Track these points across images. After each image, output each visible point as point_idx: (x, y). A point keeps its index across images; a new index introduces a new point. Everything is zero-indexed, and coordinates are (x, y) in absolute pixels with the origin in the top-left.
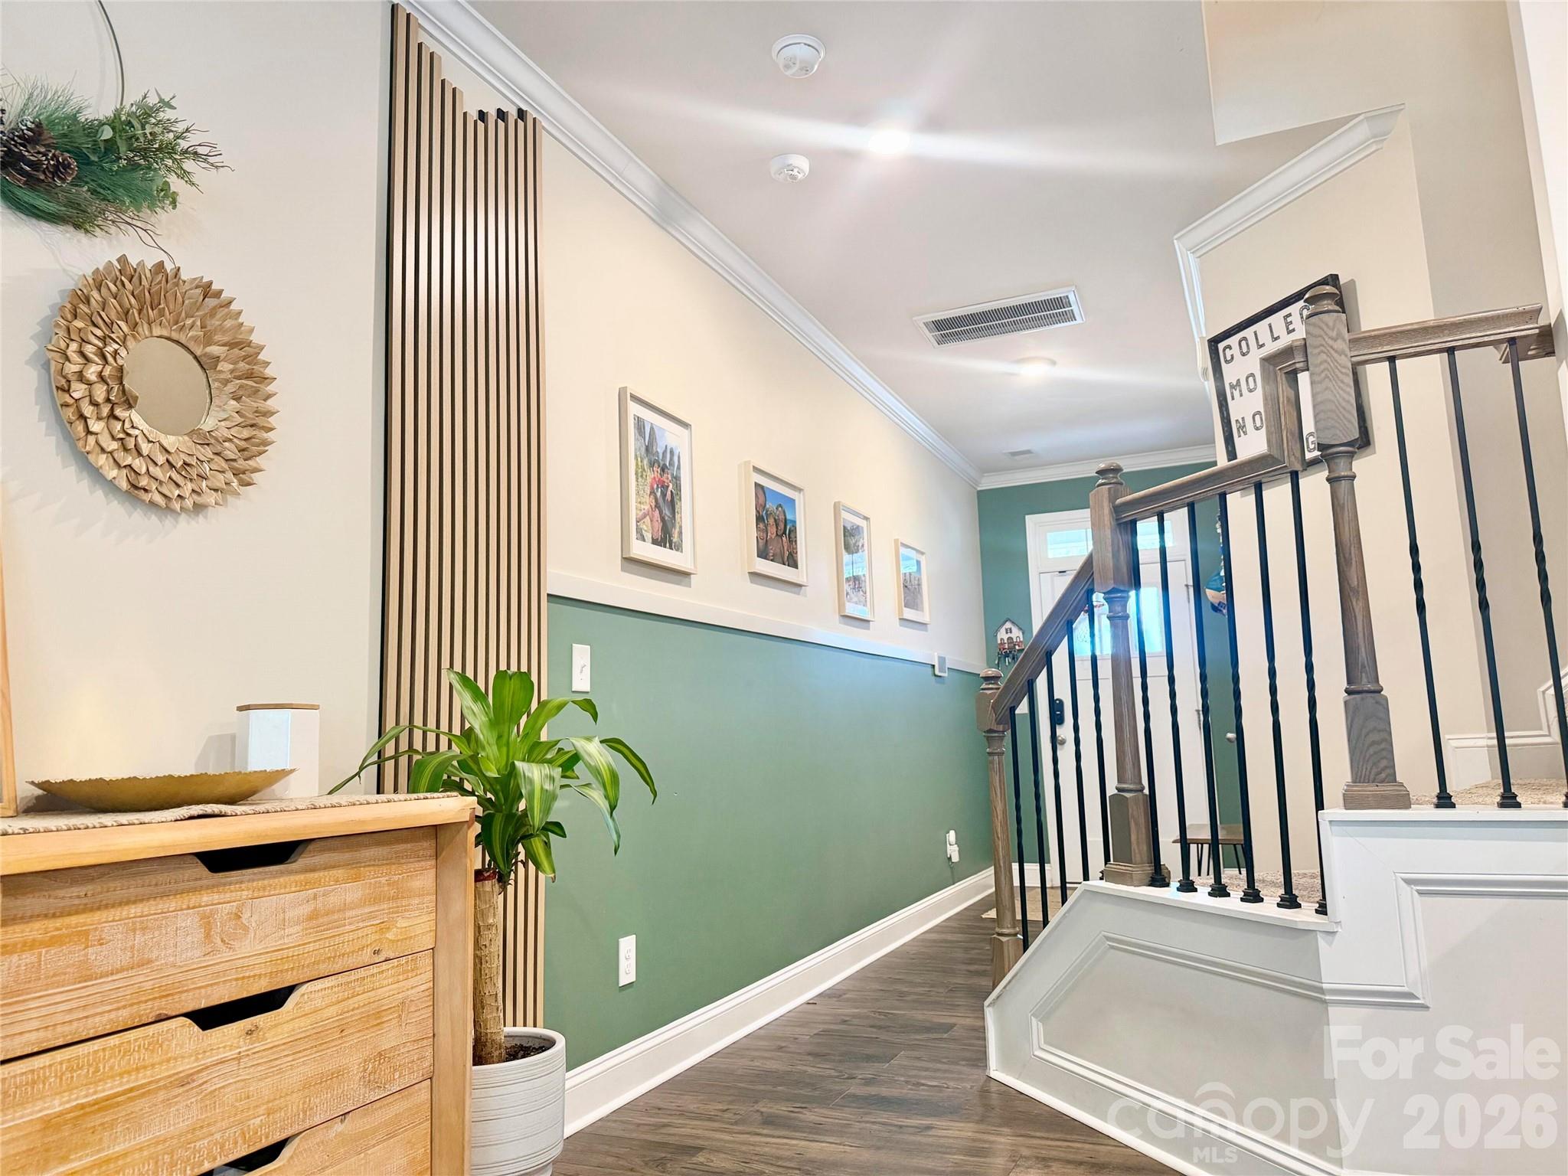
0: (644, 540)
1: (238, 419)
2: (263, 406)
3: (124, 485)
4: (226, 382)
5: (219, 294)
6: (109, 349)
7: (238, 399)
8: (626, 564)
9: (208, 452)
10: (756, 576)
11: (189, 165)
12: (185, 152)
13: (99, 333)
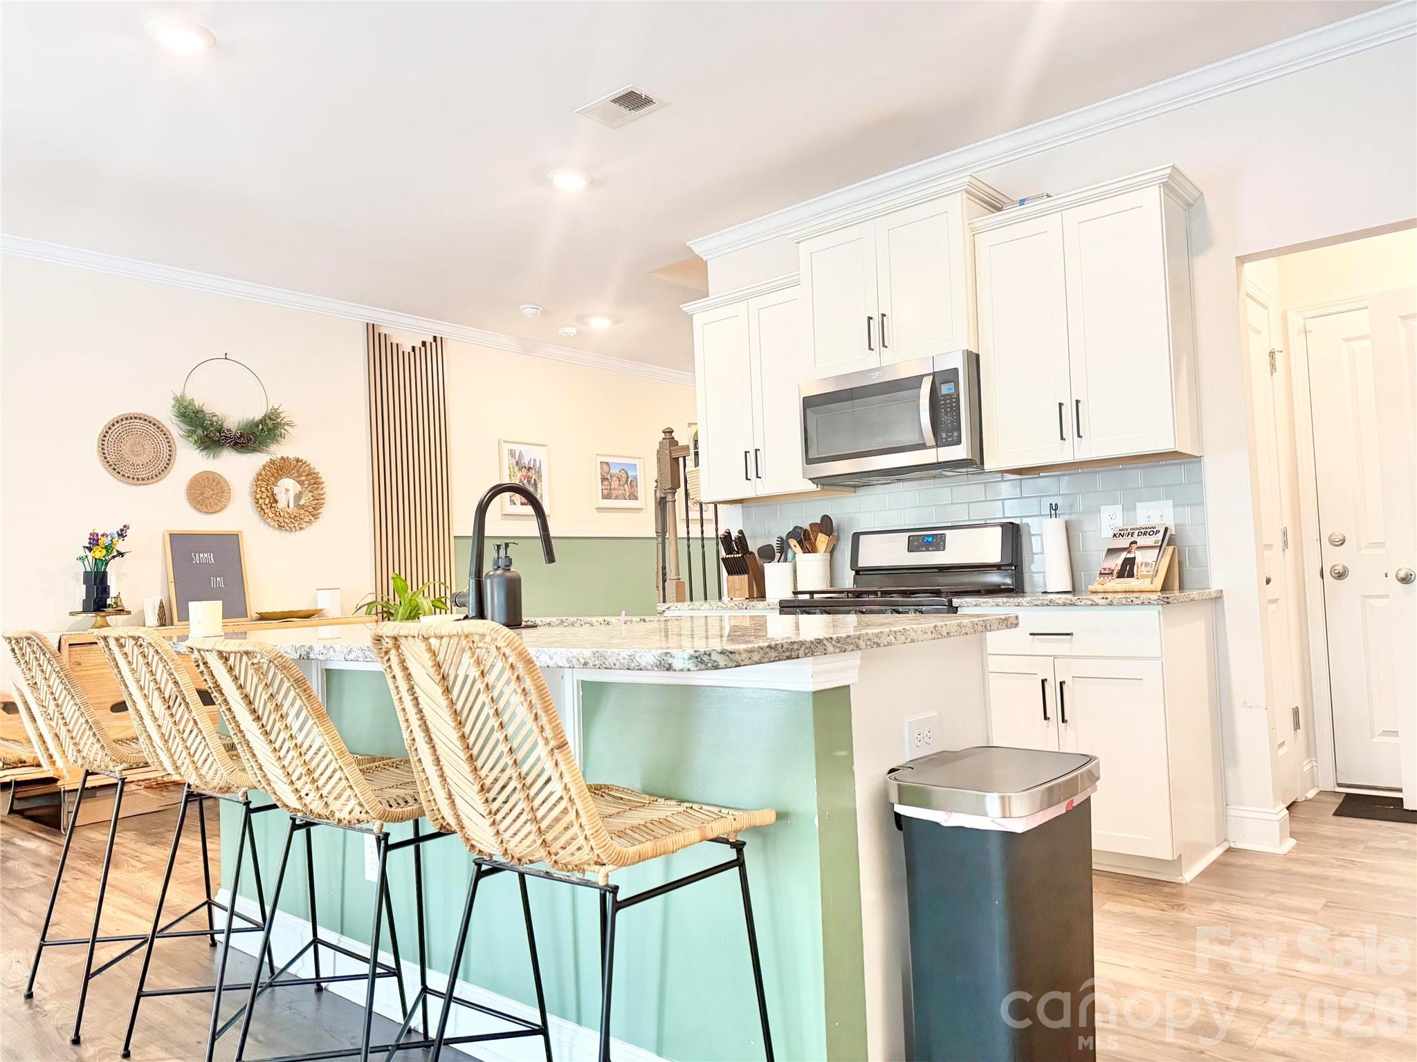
0: (515, 504)
1: (312, 498)
2: (321, 492)
3: (276, 526)
4: (307, 488)
5: (302, 460)
6: (269, 487)
7: (312, 492)
8: (503, 517)
9: (302, 512)
10: (600, 509)
11: (286, 427)
12: (284, 424)
13: (265, 483)
